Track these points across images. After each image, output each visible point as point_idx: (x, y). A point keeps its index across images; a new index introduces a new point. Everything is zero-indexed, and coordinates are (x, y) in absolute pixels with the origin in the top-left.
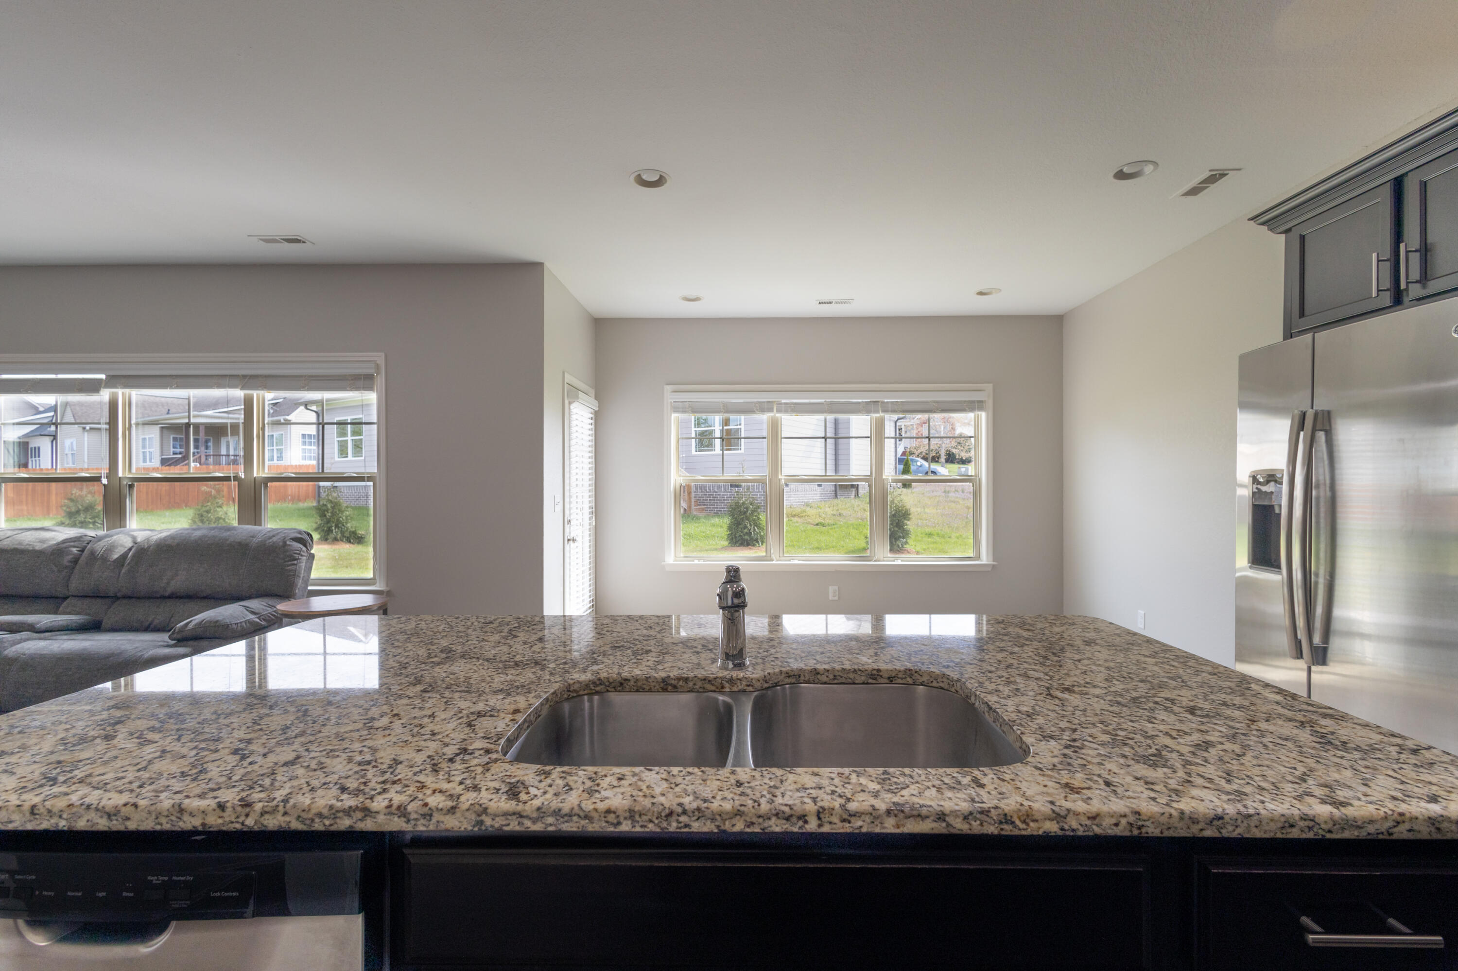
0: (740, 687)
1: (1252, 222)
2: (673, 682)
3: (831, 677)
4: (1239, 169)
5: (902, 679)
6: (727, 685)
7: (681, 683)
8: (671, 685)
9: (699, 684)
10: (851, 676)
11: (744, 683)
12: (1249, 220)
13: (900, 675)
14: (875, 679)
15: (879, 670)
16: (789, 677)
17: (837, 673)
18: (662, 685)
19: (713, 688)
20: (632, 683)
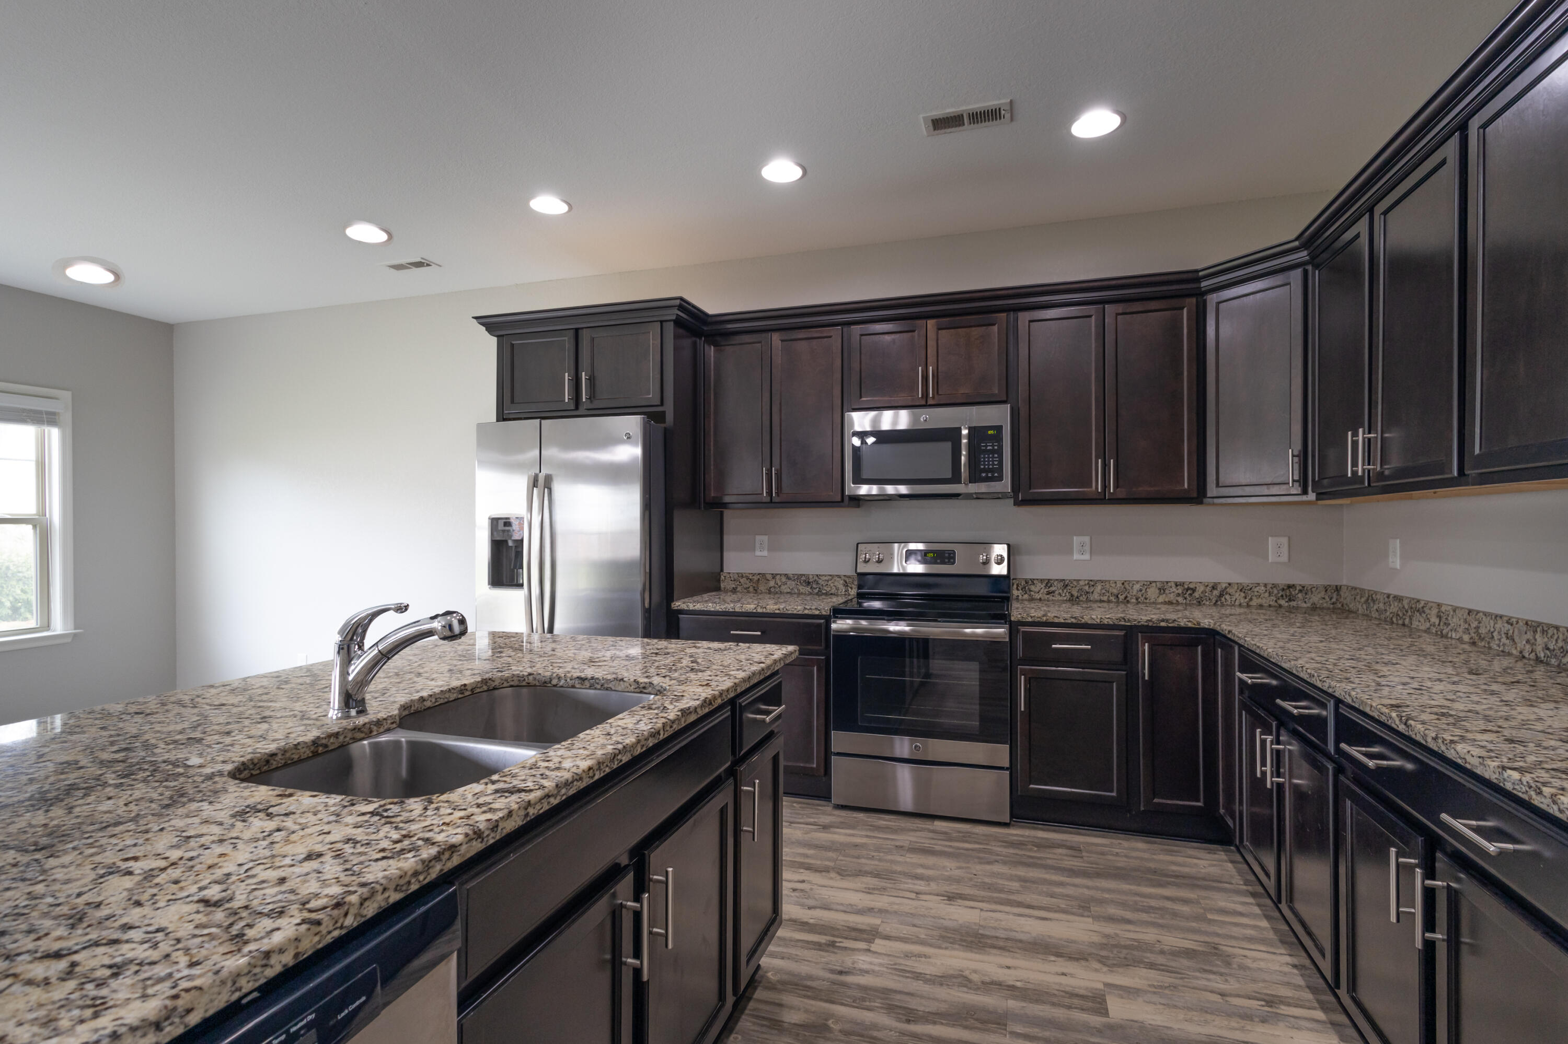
0: (386, 727)
1: (475, 320)
2: (324, 741)
3: (434, 700)
4: (440, 266)
5: (480, 688)
6: (375, 728)
7: (332, 740)
8: (322, 745)
9: (350, 735)
10: (447, 695)
11: (389, 722)
12: (473, 318)
13: (479, 686)
14: (463, 693)
15: (465, 685)
16: (405, 709)
17: (438, 696)
18: (312, 748)
19: (362, 735)
20: (280, 756)
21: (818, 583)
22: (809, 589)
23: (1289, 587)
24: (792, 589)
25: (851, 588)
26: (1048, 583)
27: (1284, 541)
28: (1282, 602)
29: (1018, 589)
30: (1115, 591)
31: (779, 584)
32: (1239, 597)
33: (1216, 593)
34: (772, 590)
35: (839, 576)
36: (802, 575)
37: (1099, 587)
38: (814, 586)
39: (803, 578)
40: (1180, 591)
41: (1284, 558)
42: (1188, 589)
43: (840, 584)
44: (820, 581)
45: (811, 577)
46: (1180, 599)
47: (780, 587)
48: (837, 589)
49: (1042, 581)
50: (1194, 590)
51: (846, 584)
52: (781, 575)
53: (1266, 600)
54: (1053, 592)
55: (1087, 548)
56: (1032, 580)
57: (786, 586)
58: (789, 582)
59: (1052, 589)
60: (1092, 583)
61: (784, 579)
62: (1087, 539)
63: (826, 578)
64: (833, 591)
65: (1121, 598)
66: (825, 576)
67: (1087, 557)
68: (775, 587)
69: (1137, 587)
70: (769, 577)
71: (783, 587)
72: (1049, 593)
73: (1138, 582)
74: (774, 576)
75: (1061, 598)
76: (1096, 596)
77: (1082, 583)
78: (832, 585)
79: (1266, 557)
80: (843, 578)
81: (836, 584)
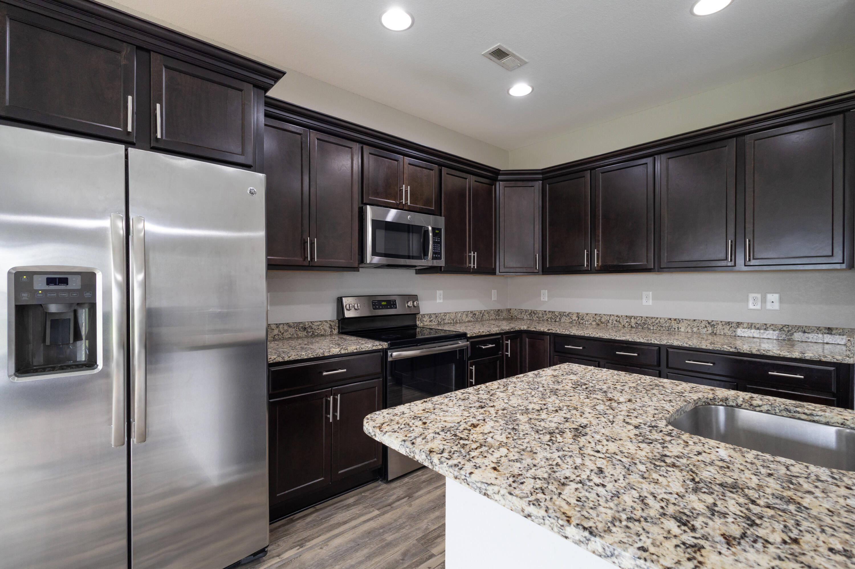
21: (312, 328)
22: (305, 333)
23: (499, 310)
24: (293, 334)
25: (334, 329)
26: (430, 315)
27: (496, 291)
28: (497, 317)
29: (418, 321)
30: (453, 318)
31: (282, 332)
32: (487, 315)
33: (481, 315)
34: (276, 337)
35: (326, 321)
36: (300, 323)
37: (448, 316)
38: (309, 330)
39: (301, 325)
40: (472, 316)
41: (496, 299)
42: (474, 314)
43: (327, 327)
44: (313, 327)
45: (307, 324)
46: (472, 319)
47: (283, 334)
48: (325, 331)
49: (428, 314)
50: (475, 314)
51: (331, 327)
52: (283, 324)
53: (493, 317)
54: (432, 321)
55: (442, 296)
56: (424, 315)
57: (288, 333)
58: (290, 330)
59: (432, 319)
60: (445, 314)
61: (286, 328)
62: (441, 292)
63: (318, 324)
64: (322, 333)
65: (455, 320)
66: (317, 322)
67: (441, 301)
68: (278, 335)
69: (460, 315)
70: (274, 327)
71: (285, 334)
72: (430, 321)
73: (460, 312)
74: (278, 325)
75: (435, 324)
76: (446, 321)
77: (442, 315)
78: (322, 328)
79: (491, 299)
80: (329, 322)
81: (325, 327)
